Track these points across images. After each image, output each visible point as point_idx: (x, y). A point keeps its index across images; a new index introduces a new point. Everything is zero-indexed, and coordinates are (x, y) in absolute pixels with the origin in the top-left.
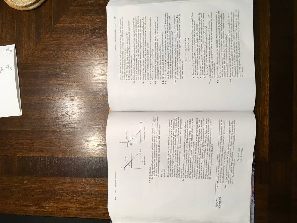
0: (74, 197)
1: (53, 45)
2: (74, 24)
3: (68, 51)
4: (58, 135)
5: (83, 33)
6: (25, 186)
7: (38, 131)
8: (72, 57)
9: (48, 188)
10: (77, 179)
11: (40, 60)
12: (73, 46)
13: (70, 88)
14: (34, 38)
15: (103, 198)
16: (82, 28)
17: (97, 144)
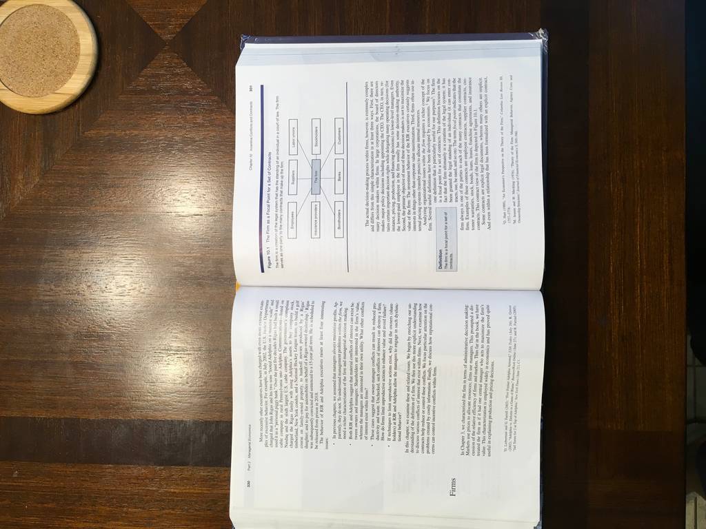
0: (124, 507)
1: (81, 176)
2: (128, 132)
3: (112, 189)
4: (90, 371)
5: (147, 150)
6: (15, 484)
7: (46, 362)
8: (120, 201)
9: (64, 488)
10: (129, 468)
11: (52, 207)
12: (126, 178)
13: (116, 269)
14: (40, 159)
15: (187, 510)
16: (143, 141)
17: (174, 391)
